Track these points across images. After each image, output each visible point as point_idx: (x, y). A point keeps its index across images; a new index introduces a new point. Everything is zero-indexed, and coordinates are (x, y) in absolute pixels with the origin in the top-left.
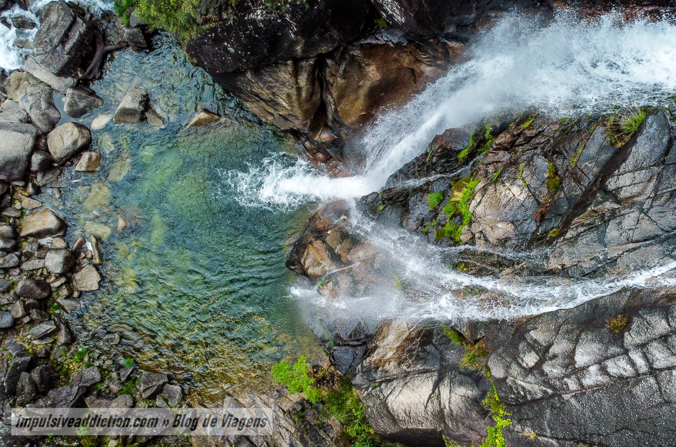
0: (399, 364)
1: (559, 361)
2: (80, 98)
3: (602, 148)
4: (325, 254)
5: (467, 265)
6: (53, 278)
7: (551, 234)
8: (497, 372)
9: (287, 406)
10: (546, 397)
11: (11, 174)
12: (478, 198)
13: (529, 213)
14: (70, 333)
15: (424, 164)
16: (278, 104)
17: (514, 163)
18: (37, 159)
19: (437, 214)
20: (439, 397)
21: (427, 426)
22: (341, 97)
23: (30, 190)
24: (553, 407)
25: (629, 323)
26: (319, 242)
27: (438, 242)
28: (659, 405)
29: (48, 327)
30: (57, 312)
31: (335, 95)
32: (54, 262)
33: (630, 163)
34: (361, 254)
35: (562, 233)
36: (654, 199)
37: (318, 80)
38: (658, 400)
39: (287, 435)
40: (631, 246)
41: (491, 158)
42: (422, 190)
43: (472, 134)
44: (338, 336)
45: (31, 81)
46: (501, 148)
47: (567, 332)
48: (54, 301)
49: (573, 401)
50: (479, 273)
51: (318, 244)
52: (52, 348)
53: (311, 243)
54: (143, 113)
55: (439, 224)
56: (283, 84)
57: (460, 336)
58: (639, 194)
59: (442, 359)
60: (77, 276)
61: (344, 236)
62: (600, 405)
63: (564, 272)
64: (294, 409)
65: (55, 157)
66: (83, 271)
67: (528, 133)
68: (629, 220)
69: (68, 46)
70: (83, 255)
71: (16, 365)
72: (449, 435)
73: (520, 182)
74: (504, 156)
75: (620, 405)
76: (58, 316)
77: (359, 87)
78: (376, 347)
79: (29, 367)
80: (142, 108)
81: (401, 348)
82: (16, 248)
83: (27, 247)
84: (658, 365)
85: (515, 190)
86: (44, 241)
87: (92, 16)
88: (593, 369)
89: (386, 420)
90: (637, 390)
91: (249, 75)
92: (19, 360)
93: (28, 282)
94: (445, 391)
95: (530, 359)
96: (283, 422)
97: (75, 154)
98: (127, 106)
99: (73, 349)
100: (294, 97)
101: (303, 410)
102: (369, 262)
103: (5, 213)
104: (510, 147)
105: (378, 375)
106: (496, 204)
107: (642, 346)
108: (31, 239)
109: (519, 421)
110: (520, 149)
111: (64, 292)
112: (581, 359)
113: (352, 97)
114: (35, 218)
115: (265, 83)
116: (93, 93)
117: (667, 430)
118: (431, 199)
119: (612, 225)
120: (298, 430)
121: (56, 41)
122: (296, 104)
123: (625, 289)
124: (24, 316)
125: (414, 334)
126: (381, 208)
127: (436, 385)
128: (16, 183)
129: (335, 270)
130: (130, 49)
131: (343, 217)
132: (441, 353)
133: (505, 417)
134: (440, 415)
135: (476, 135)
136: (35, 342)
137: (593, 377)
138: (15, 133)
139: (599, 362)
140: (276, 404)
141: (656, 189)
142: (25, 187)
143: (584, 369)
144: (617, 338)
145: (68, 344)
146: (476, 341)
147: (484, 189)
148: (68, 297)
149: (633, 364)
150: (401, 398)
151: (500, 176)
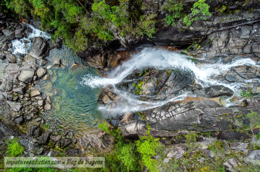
0: (128, 121)
1: (158, 116)
2: (44, 61)
3: (166, 76)
4: (108, 98)
5: (142, 99)
6: (40, 107)
7: (157, 93)
8: (148, 119)
9: (99, 136)
10: (157, 122)
11: (29, 81)
12: (143, 86)
13: (153, 88)
14: (44, 120)
15: (131, 76)
16: (96, 63)
17: (150, 78)
18: (35, 77)
19: (135, 88)
20: (137, 127)
21: (135, 133)
22: (111, 61)
23: (33, 85)
24: (158, 124)
25: (169, 108)
26: (106, 95)
27: (135, 94)
28: (174, 121)
29: (39, 119)
30: (41, 115)
31: (110, 61)
32: (40, 103)
33: (169, 80)
34: (117, 98)
35: (159, 93)
36: (173, 86)
37: (106, 57)
38: (174, 120)
39: (100, 143)
40: (170, 94)
41: (146, 77)
42: (131, 83)
43: (142, 70)
44: (113, 117)
45: (31, 57)
46: (147, 75)
47: (160, 110)
48: (40, 112)
49: (161, 122)
50: (144, 101)
51: (106, 96)
52: (40, 124)
53: (104, 95)
54: (60, 65)
55: (136, 90)
56: (98, 59)
57: (141, 114)
58: (171, 85)
59: (137, 119)
60: (45, 106)
61: (113, 94)
62: (165, 122)
63: (159, 100)
64: (101, 137)
65: (39, 77)
66: (47, 105)
67: (153, 73)
68: (169, 90)
69: (41, 49)
70: (46, 101)
71: (34, 128)
72: (139, 134)
73: (151, 82)
74: (148, 77)
75: (168, 122)
76: (41, 116)
77: (116, 59)
78: (123, 118)
79: (36, 129)
80: (60, 63)
81: (129, 118)
82: (30, 100)
83: (32, 99)
84: (174, 114)
85: (150, 84)
86: (36, 98)
87: (45, 40)
88: (164, 116)
89: (126, 133)
90: (171, 119)
91: (90, 57)
92: (34, 127)
93: (34, 108)
94: (138, 125)
95: (153, 116)
96: (99, 140)
97: (44, 75)
98: (56, 63)
99: (45, 124)
100: (100, 61)
101: (104, 137)
102: (119, 100)
103: (27, 91)
104: (149, 75)
105: (124, 124)
106: (147, 87)
107: (171, 112)
108: (33, 97)
109: (152, 128)
110: (151, 76)
111: (43, 110)
112: (162, 115)
113: (114, 61)
114: (34, 92)
115: (93, 58)
116: (47, 60)
117: (175, 125)
118: (134, 85)
119: (166, 91)
120: (103, 142)
121: (39, 48)
122: (100, 63)
123: (169, 102)
124: (34, 116)
125: (131, 115)
126: (122, 87)
127: (136, 124)
128: (29, 83)
129: (111, 102)
130: (56, 48)
131: (112, 89)
132: (137, 118)
133: (150, 127)
134: (137, 130)
135: (143, 71)
136: (36, 123)
137: (164, 118)
138: (30, 71)
139: (165, 115)
140: (96, 136)
141: (173, 84)
142: (31, 84)
143: (162, 116)
144: (167, 111)
145: (44, 123)
146: (144, 114)
147: (144, 84)
148: (43, 112)
149: (170, 115)
150: (129, 128)
151: (147, 81)
